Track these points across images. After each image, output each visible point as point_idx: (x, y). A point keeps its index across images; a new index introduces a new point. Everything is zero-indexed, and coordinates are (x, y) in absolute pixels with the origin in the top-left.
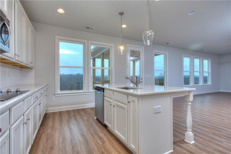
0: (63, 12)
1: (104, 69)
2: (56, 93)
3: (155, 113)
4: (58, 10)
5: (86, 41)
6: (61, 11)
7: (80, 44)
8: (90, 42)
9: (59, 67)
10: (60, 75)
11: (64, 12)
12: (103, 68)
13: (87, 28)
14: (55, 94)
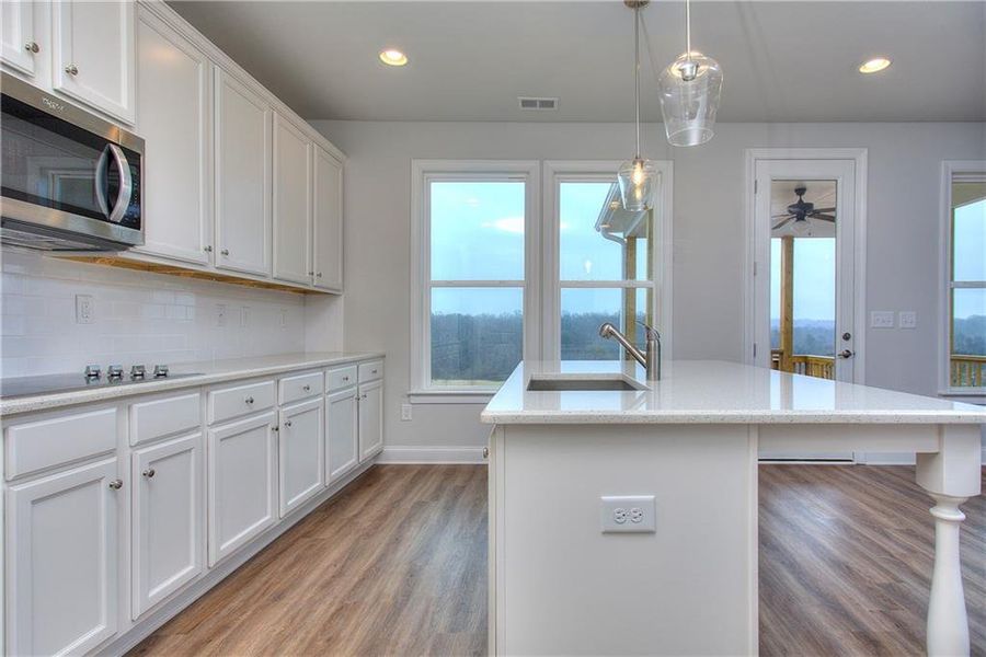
0: (402, 59)
1: (634, 289)
2: (413, 392)
3: (606, 533)
4: (382, 57)
5: (533, 165)
6: (394, 58)
7: (511, 180)
8: (552, 165)
9: (427, 285)
10: (429, 319)
11: (405, 61)
12: (629, 283)
13: (525, 103)
14: (409, 395)
